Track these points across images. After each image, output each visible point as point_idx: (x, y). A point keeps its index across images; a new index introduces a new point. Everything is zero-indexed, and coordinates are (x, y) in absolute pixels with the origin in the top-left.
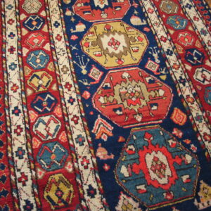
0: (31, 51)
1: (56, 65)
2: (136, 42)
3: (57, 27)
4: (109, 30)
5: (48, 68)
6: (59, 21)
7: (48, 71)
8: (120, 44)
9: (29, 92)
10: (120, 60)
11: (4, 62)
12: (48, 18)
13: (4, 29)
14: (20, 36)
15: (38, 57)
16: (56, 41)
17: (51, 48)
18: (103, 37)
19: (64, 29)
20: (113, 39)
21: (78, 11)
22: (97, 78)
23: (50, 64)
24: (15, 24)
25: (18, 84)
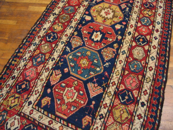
0: (148, 26)
1: (138, 15)
2: (97, 10)
3: (130, 32)
4: (105, 20)
5: (142, 16)
6: (127, 35)
7: (143, 15)
8: (105, 12)
9: (154, 11)
10: (110, 7)
11: (162, 27)
12: (132, 40)
13: (159, 43)
14: (151, 36)
15: (145, 22)
16: (134, 25)
17: (137, 23)
18: (110, 18)
19: (127, 29)
20: (106, 15)
21: (114, 36)
22: (124, 5)
23: (141, 17)
24: (153, 45)
25: (157, 15)
